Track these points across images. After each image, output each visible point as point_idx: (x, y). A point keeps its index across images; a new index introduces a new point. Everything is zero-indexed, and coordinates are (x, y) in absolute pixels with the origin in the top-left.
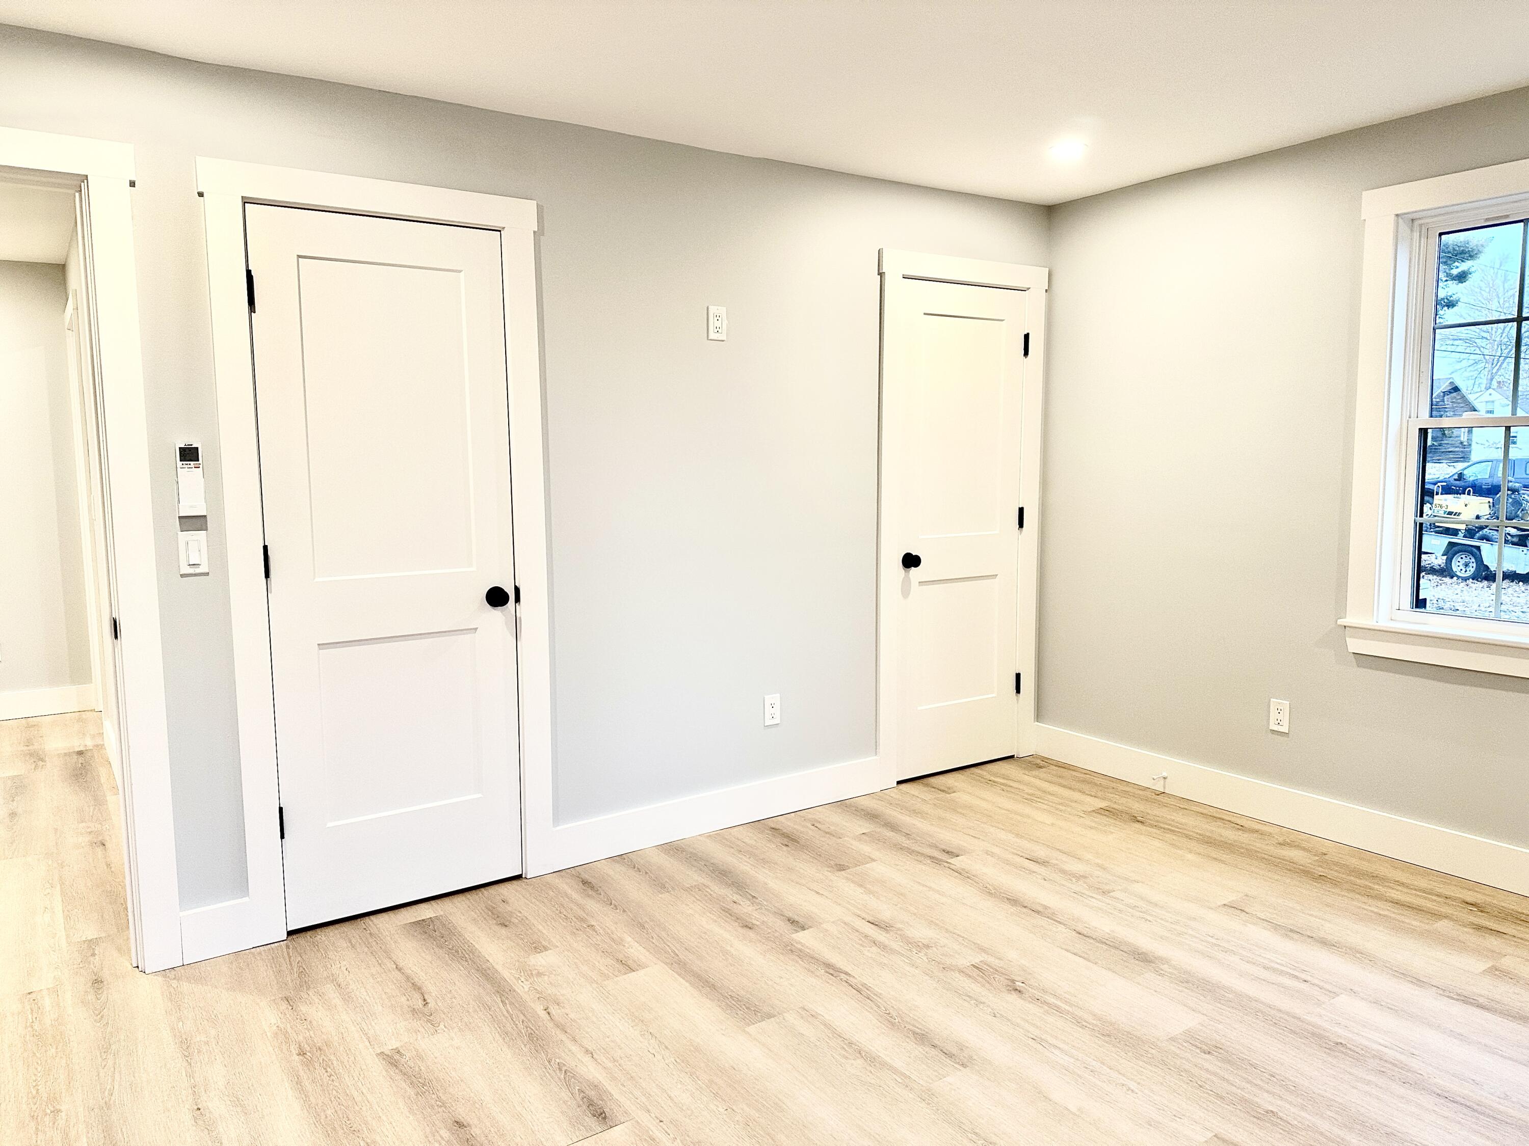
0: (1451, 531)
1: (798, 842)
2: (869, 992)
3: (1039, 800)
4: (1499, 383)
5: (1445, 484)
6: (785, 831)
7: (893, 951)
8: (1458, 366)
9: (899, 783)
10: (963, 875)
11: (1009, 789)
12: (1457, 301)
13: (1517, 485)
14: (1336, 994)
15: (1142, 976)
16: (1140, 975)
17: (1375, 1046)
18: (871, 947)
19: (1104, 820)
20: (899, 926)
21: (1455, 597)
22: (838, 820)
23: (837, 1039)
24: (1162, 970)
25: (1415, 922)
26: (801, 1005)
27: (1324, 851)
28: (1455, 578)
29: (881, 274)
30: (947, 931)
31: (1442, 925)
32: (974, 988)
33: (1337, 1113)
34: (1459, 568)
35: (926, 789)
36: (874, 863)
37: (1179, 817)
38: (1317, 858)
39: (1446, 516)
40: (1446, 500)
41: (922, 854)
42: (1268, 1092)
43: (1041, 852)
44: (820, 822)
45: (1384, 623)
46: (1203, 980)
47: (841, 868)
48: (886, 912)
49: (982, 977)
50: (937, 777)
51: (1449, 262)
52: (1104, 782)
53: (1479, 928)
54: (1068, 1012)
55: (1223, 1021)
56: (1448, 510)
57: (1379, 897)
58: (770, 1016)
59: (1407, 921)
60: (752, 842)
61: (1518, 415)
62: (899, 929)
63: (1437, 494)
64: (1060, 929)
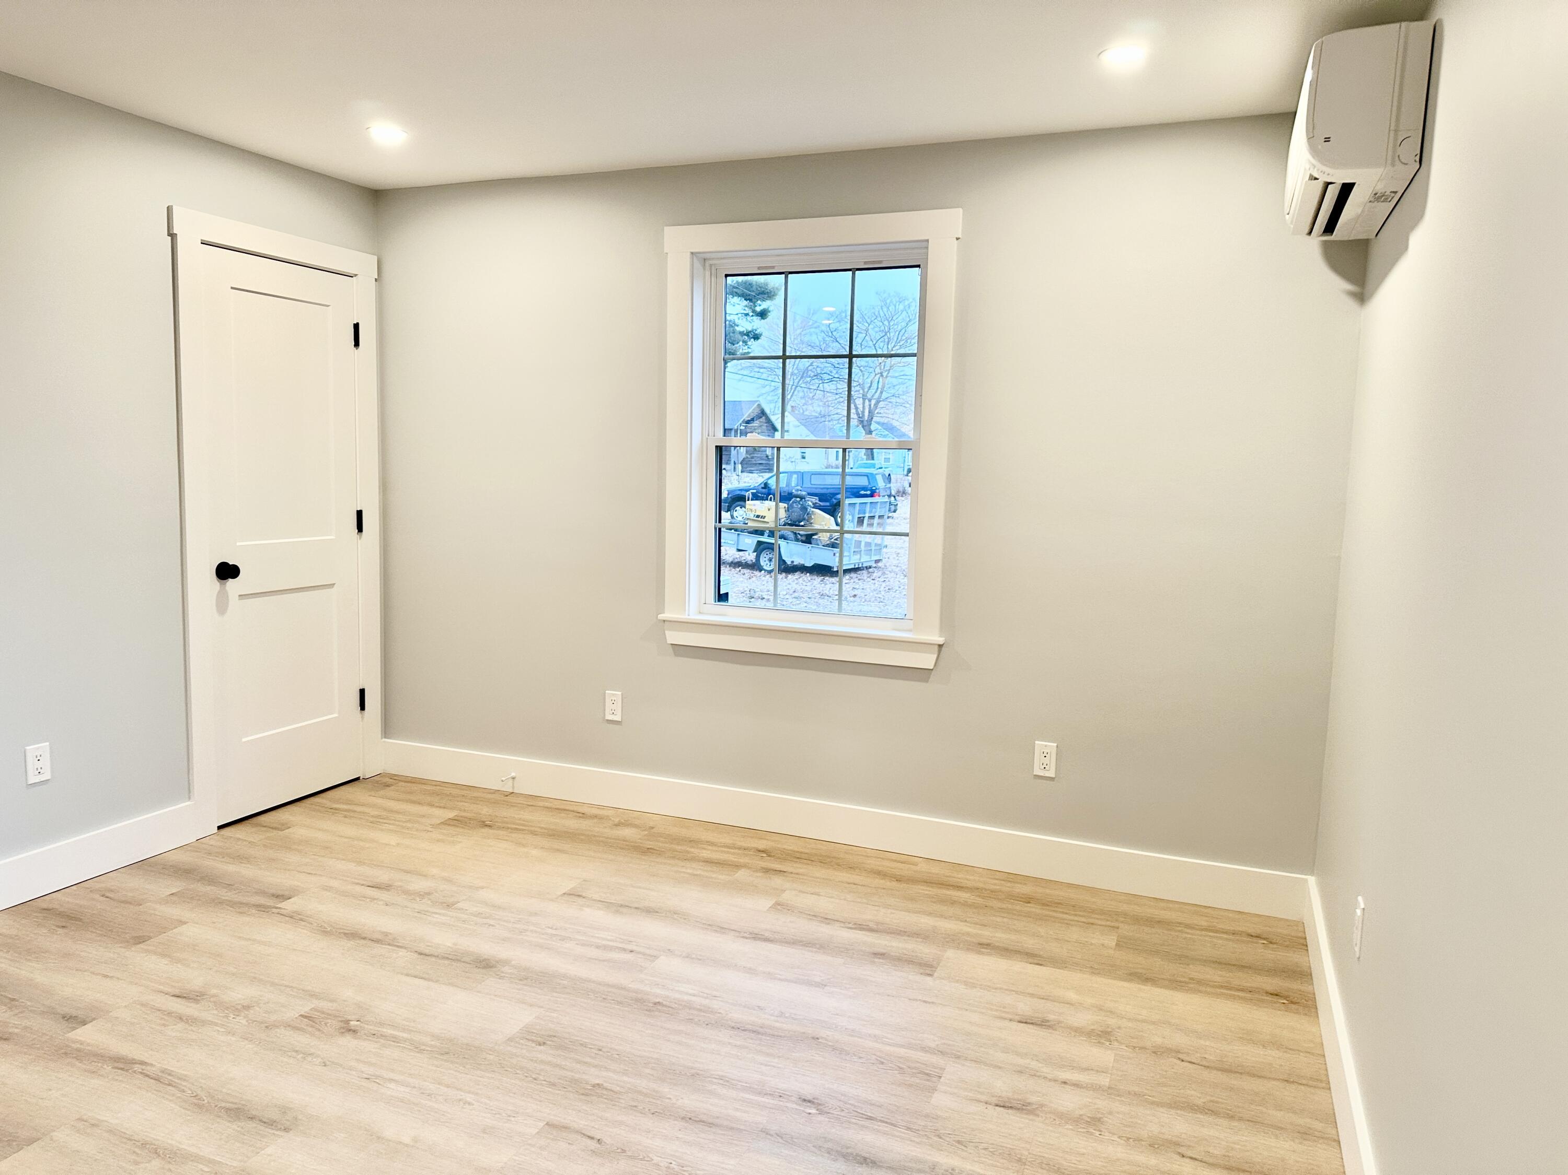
0: (759, 532)
1: (80, 920)
2: (170, 1078)
3: (385, 821)
4: (792, 407)
5: (755, 491)
6: (62, 909)
7: (204, 1023)
8: (764, 390)
9: (220, 828)
10: (295, 918)
11: (352, 814)
12: (761, 335)
13: (804, 493)
14: (656, 957)
15: (483, 983)
16: (481, 983)
17: (686, 998)
18: (176, 1025)
19: (452, 830)
20: (214, 991)
21: (762, 587)
22: (137, 884)
23: (125, 1143)
24: (503, 972)
25: (722, 876)
26: (77, 1117)
27: (652, 824)
28: (763, 572)
29: (173, 236)
30: (273, 984)
31: (741, 874)
32: (302, 1040)
33: (653, 1069)
34: (766, 563)
35: (254, 829)
36: (184, 926)
37: (526, 815)
38: (647, 832)
39: (755, 518)
40: (754, 505)
41: (247, 904)
42: (596, 1066)
43: (383, 876)
44: (112, 891)
45: (694, 616)
46: (541, 973)
47: (140, 940)
48: (195, 978)
49: (312, 1026)
50: (269, 813)
51: (754, 300)
52: (455, 792)
53: (767, 871)
54: (405, 1040)
55: (558, 1009)
56: (757, 514)
57: (694, 859)
58: (31, 1141)
59: (714, 876)
60: (13, 932)
61: (785, 438)
62: (213, 996)
63: (748, 500)
64: (401, 953)
